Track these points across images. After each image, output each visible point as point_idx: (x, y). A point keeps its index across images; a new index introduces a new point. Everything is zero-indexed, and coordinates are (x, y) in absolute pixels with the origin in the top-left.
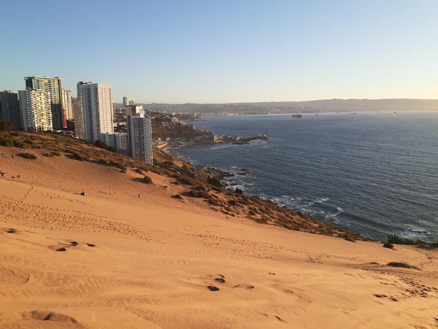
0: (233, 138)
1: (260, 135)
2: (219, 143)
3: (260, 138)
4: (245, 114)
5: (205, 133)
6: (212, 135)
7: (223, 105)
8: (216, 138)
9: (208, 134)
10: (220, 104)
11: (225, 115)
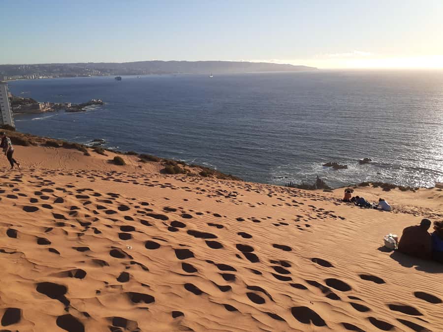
0: (63, 105)
1: (95, 100)
2: (46, 111)
3: (94, 103)
4: (60, 76)
5: (25, 101)
6: (35, 102)
7: (29, 65)
8: (41, 106)
9: (29, 102)
10: (26, 65)
11: (35, 78)
